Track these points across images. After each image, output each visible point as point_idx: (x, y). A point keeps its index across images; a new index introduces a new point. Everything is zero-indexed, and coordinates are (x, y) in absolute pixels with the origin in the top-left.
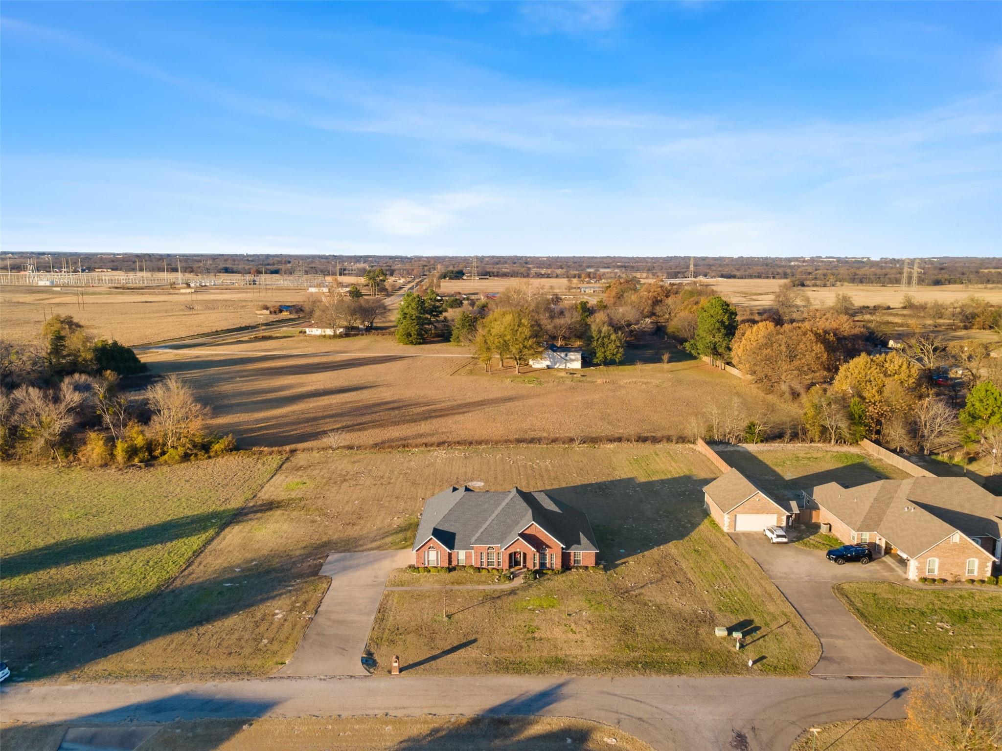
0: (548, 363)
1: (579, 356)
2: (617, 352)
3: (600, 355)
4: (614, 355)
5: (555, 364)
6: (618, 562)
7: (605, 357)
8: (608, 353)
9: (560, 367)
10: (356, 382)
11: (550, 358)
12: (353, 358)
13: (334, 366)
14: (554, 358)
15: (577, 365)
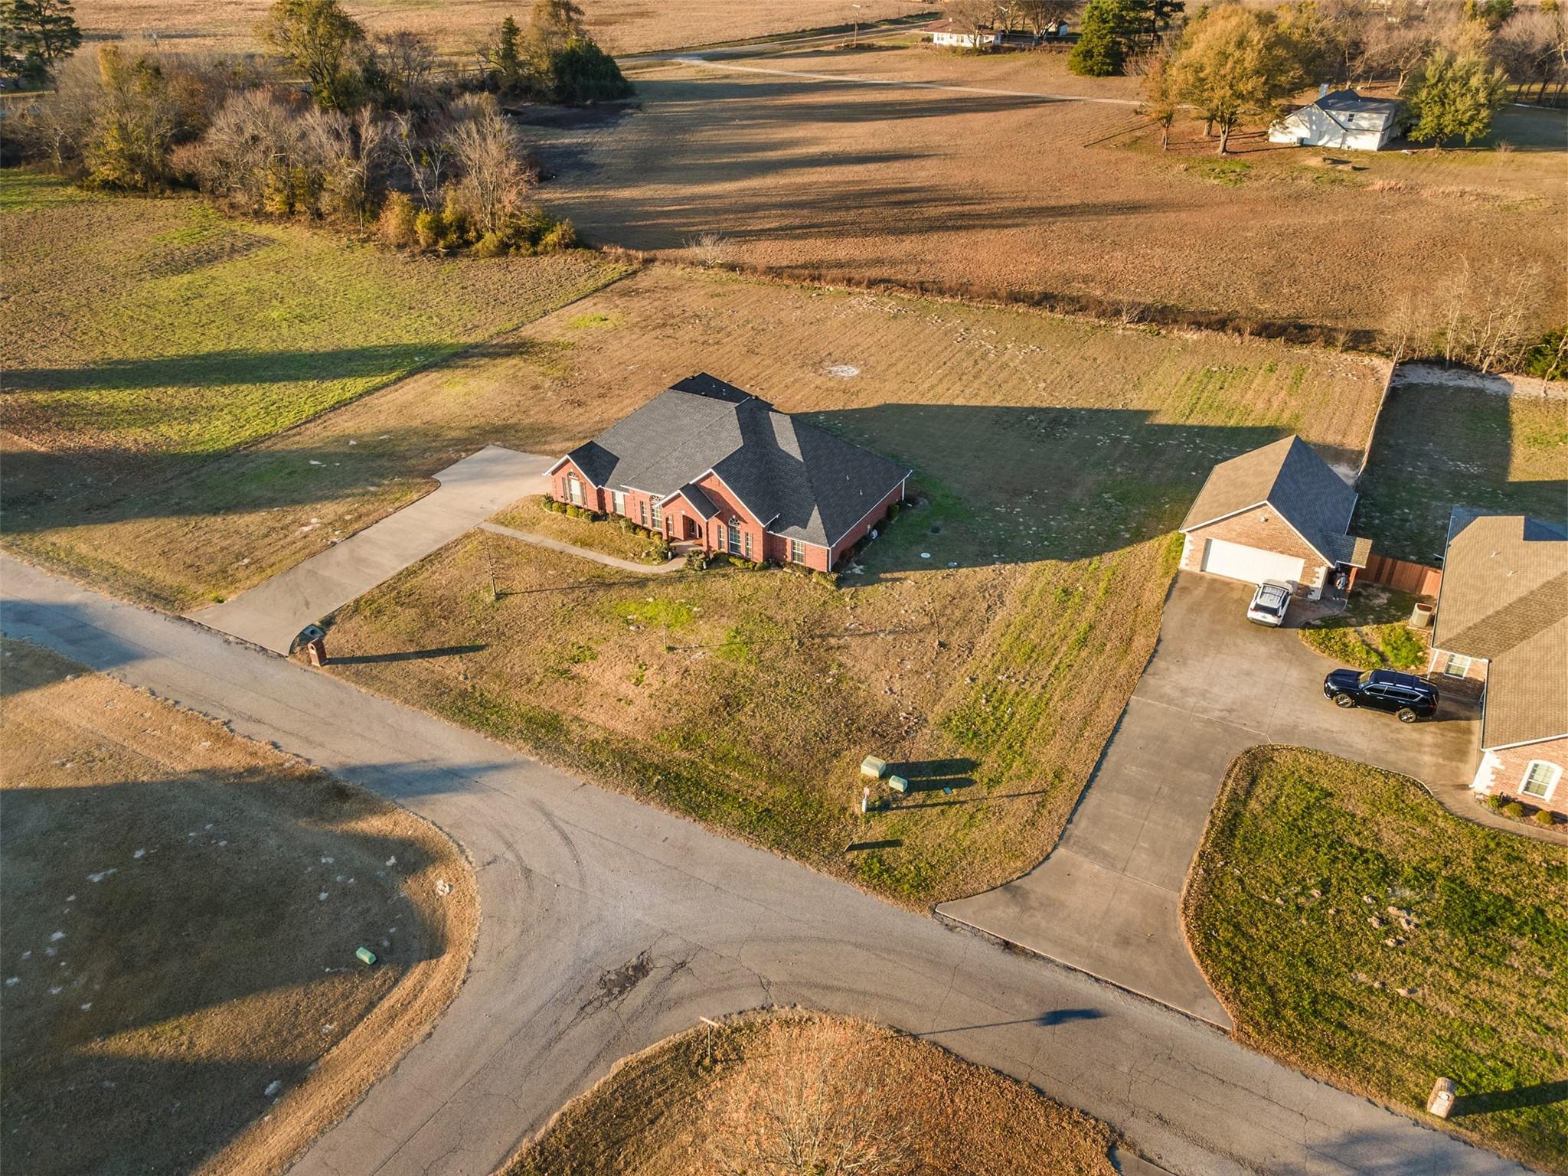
0: (1303, 132)
1: (1379, 121)
2: (1472, 119)
3: (1427, 124)
4: (1461, 124)
5: (1320, 138)
6: (882, 576)
7: (1440, 129)
8: (1447, 119)
9: (1330, 145)
10: (906, 144)
11: (1311, 123)
12: (958, 96)
13: (906, 111)
14: (1320, 122)
15: (1370, 142)
